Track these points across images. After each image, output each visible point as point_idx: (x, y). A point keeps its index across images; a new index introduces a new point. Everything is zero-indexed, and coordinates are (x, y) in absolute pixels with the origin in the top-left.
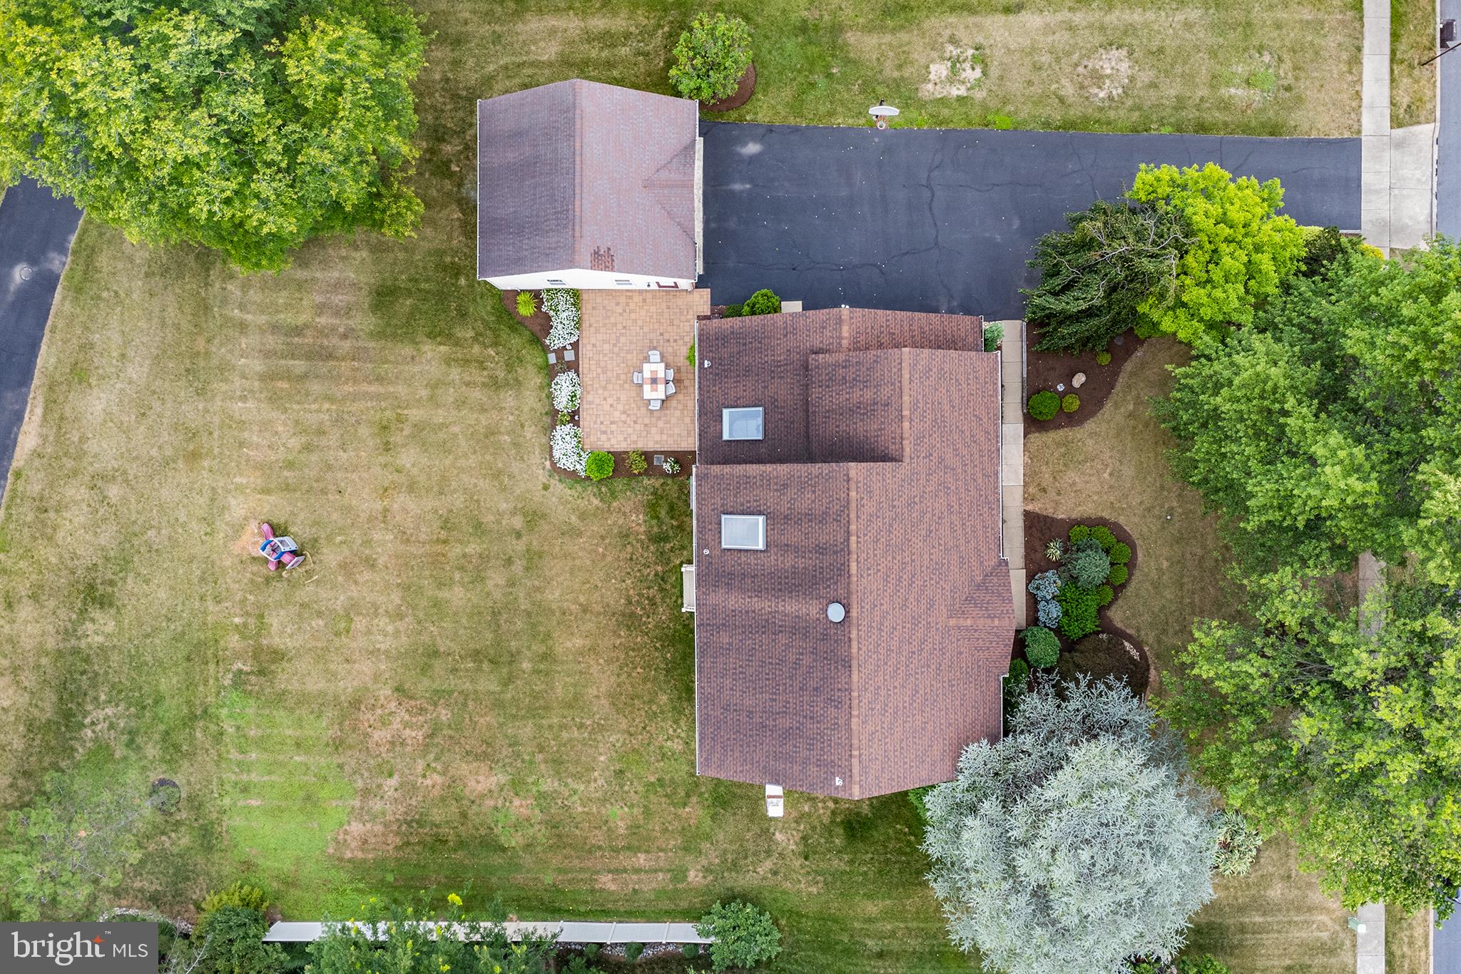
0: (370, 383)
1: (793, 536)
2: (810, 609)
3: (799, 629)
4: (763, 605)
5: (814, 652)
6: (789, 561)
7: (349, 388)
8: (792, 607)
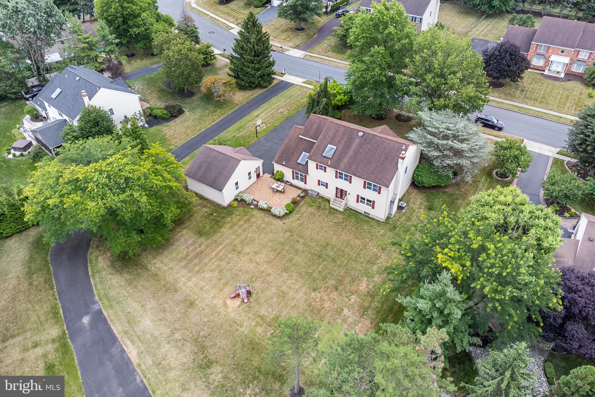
0: (218, 247)
1: (337, 139)
2: (357, 141)
3: (361, 145)
4: (351, 153)
5: (368, 143)
6: (343, 142)
7: (214, 253)
8: (354, 146)
